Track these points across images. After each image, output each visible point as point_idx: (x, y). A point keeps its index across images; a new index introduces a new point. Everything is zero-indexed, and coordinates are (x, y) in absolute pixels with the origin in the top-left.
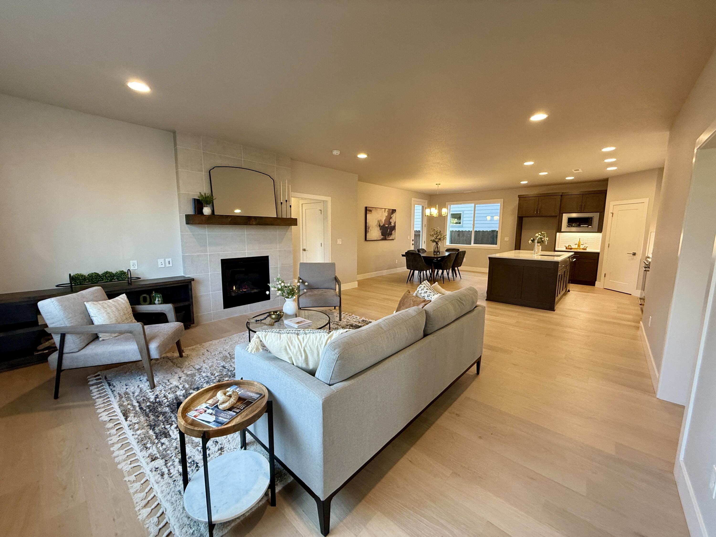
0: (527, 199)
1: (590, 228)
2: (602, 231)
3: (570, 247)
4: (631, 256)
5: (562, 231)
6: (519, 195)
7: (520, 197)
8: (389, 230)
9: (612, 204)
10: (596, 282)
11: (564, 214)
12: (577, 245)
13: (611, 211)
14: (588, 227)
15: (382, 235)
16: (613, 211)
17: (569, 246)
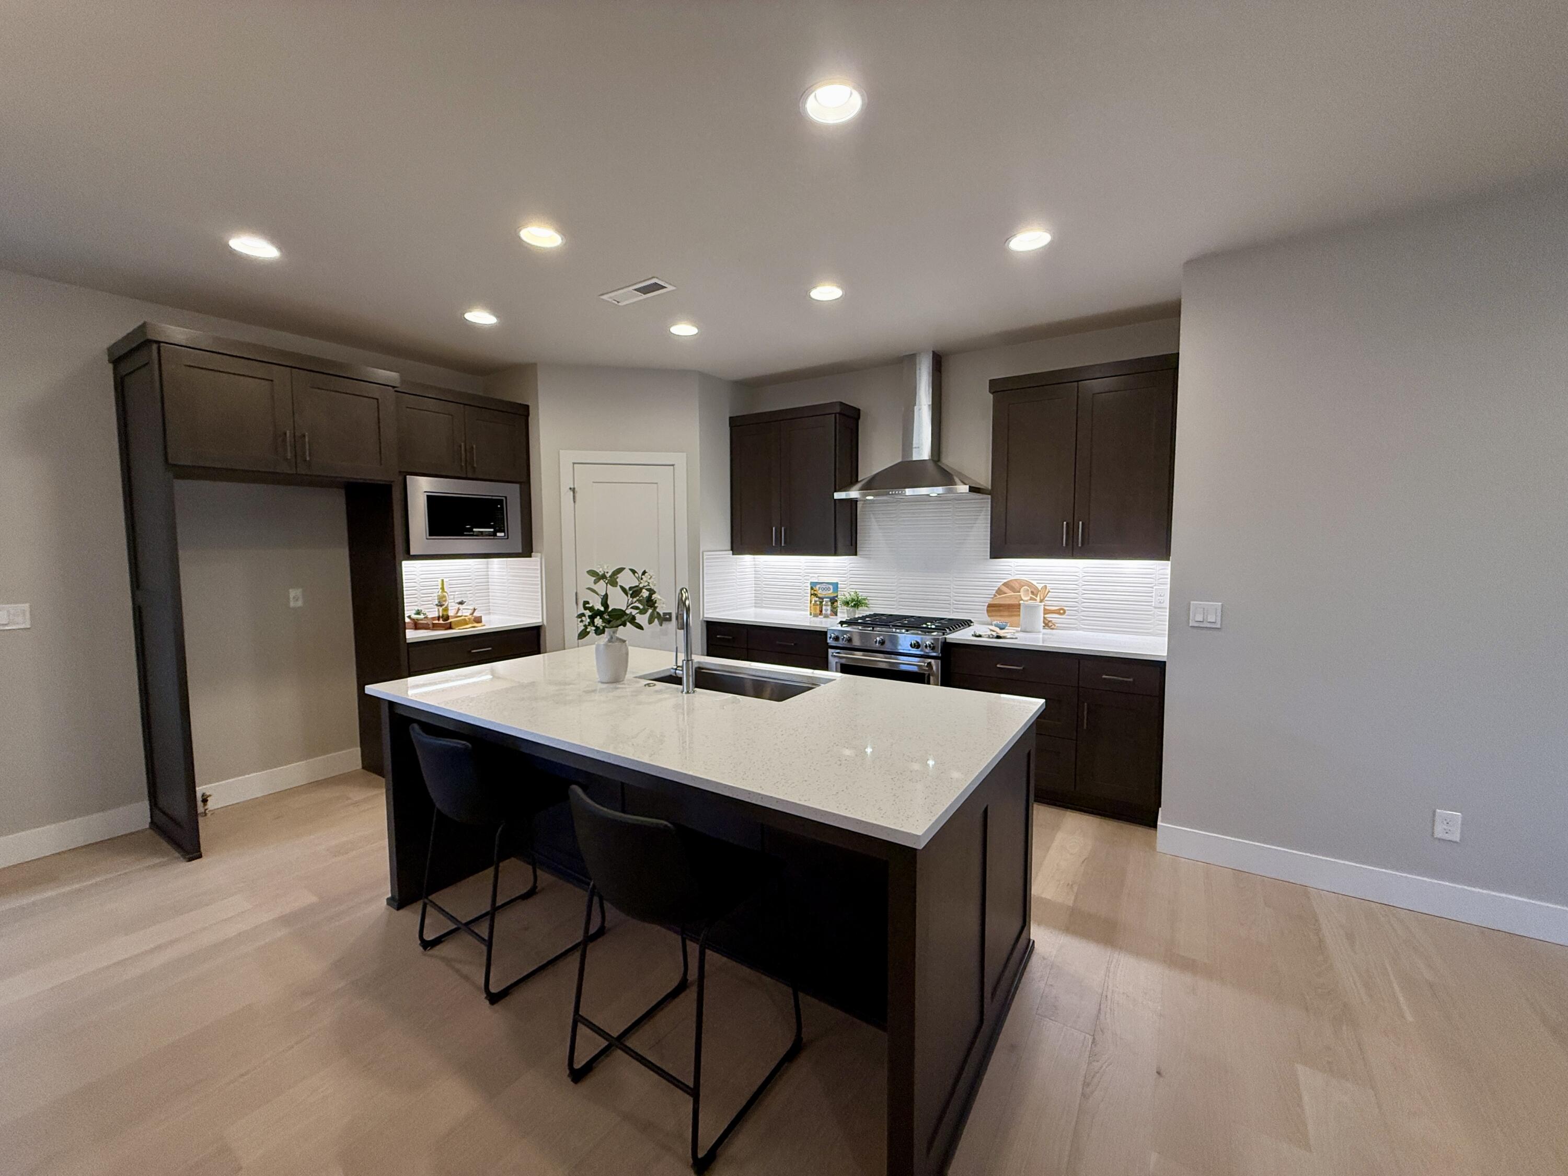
2: (533, 551)
5: (413, 554)
9: (567, 457)
11: (412, 479)
13: (567, 482)
16: (574, 483)
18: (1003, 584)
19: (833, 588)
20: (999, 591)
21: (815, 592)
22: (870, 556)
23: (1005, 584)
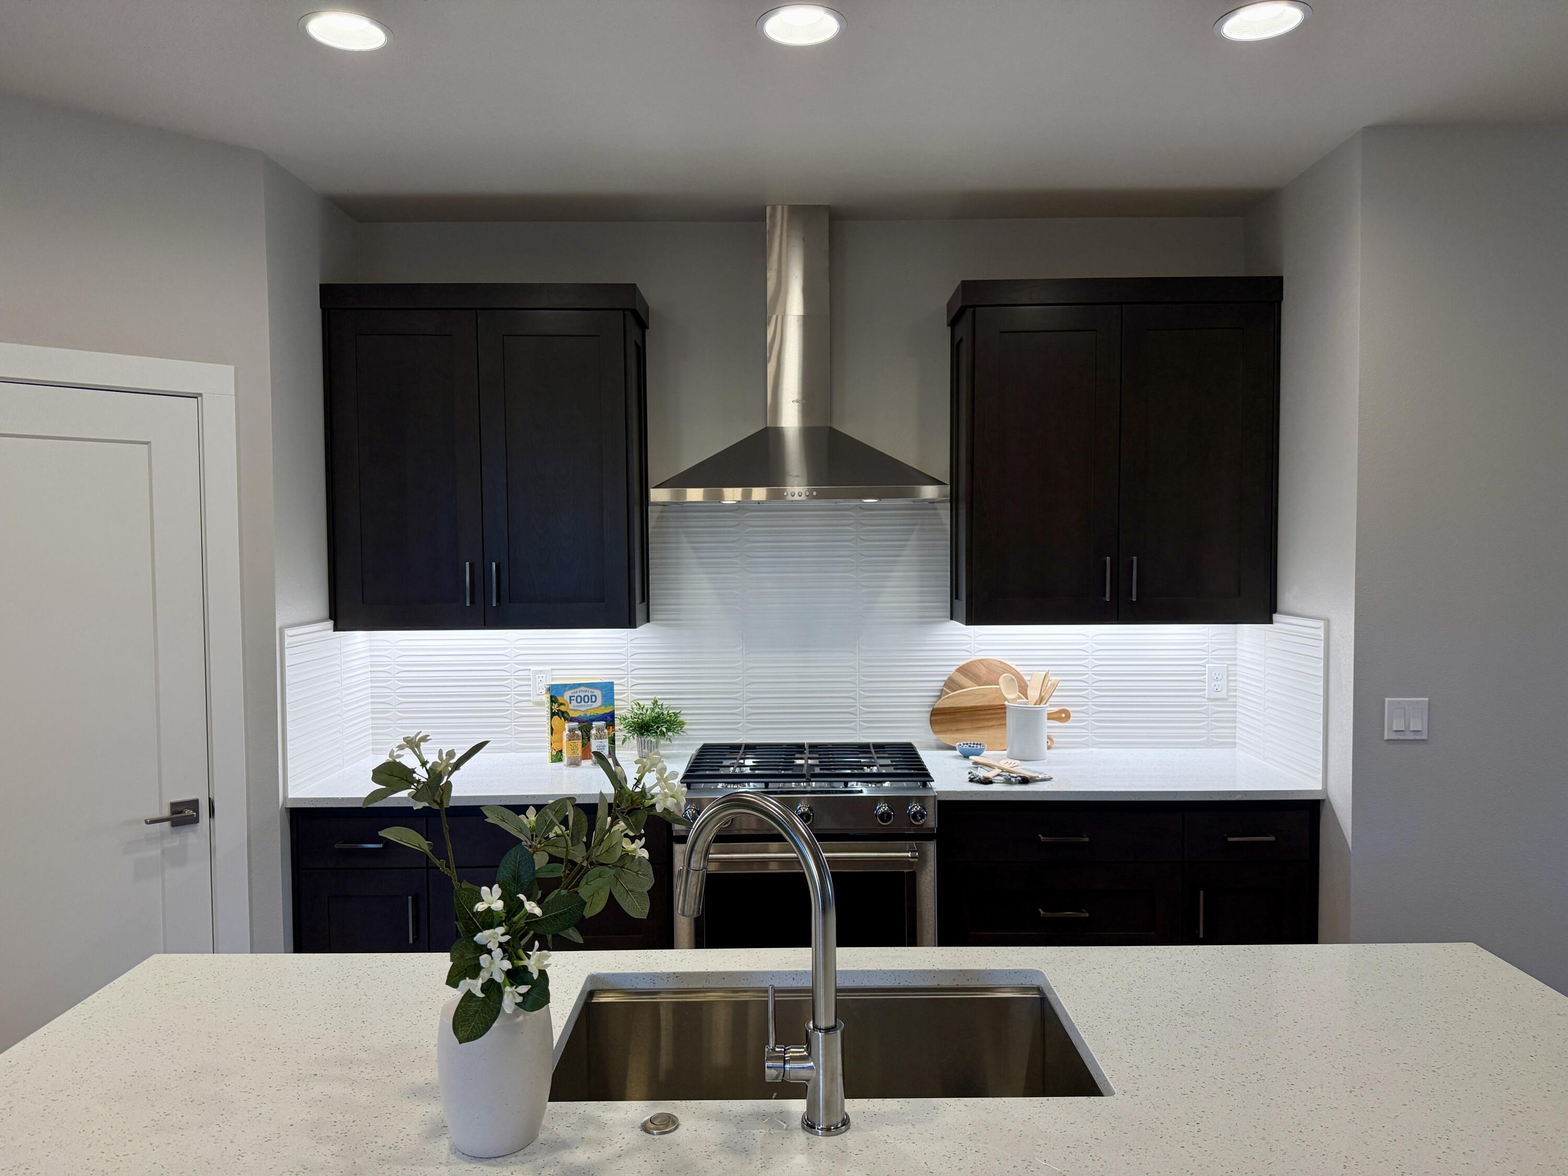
18: (958, 670)
19: (604, 696)
20: (951, 684)
21: (562, 708)
22: (680, 622)
23: (963, 670)
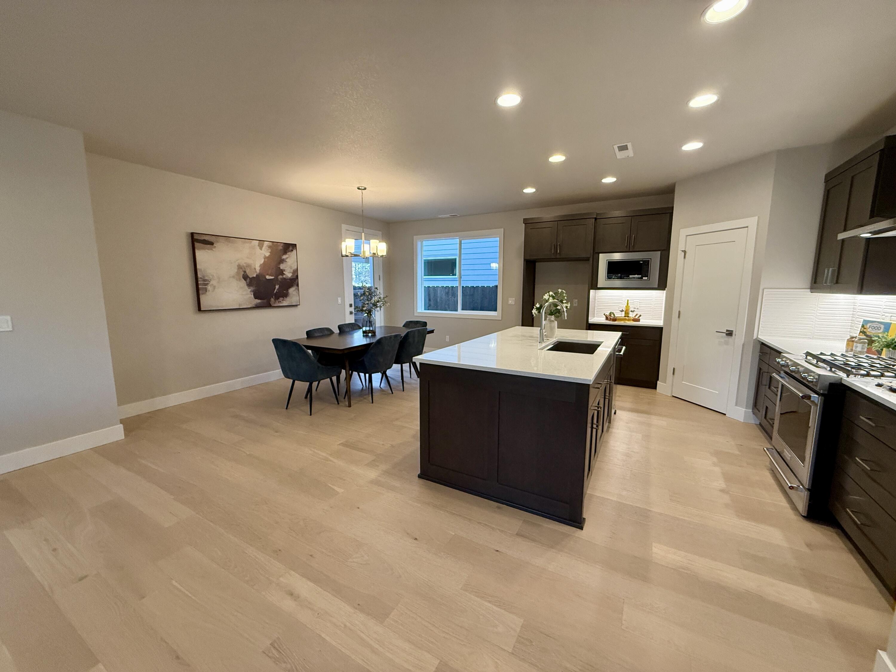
0: (539, 226)
1: (645, 280)
2: (666, 287)
3: (612, 315)
4: (722, 337)
5: (598, 287)
6: (524, 219)
7: (526, 222)
8: (277, 287)
9: (684, 232)
10: (658, 382)
11: (600, 254)
12: (624, 313)
13: (681, 247)
14: (641, 278)
15: (256, 297)
16: (685, 248)
17: (610, 313)
19: (885, 328)
21: (865, 330)
